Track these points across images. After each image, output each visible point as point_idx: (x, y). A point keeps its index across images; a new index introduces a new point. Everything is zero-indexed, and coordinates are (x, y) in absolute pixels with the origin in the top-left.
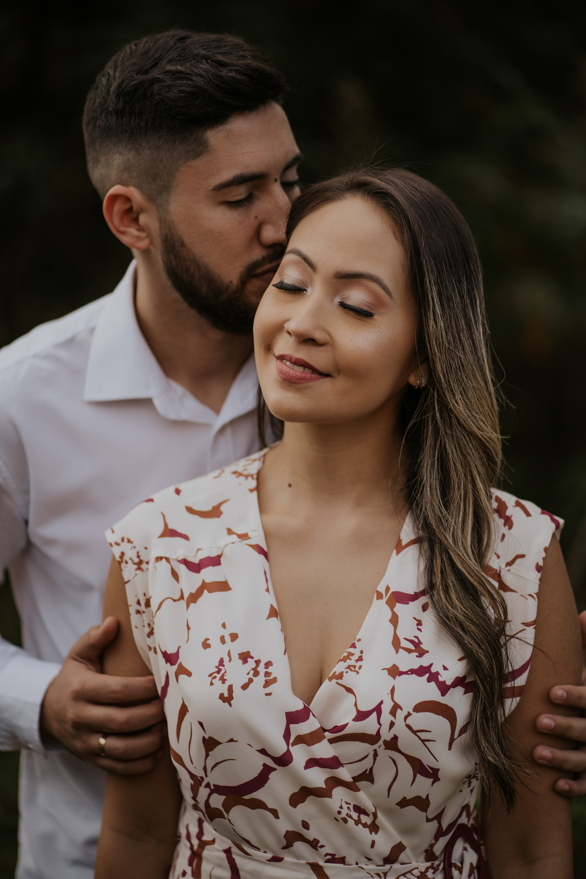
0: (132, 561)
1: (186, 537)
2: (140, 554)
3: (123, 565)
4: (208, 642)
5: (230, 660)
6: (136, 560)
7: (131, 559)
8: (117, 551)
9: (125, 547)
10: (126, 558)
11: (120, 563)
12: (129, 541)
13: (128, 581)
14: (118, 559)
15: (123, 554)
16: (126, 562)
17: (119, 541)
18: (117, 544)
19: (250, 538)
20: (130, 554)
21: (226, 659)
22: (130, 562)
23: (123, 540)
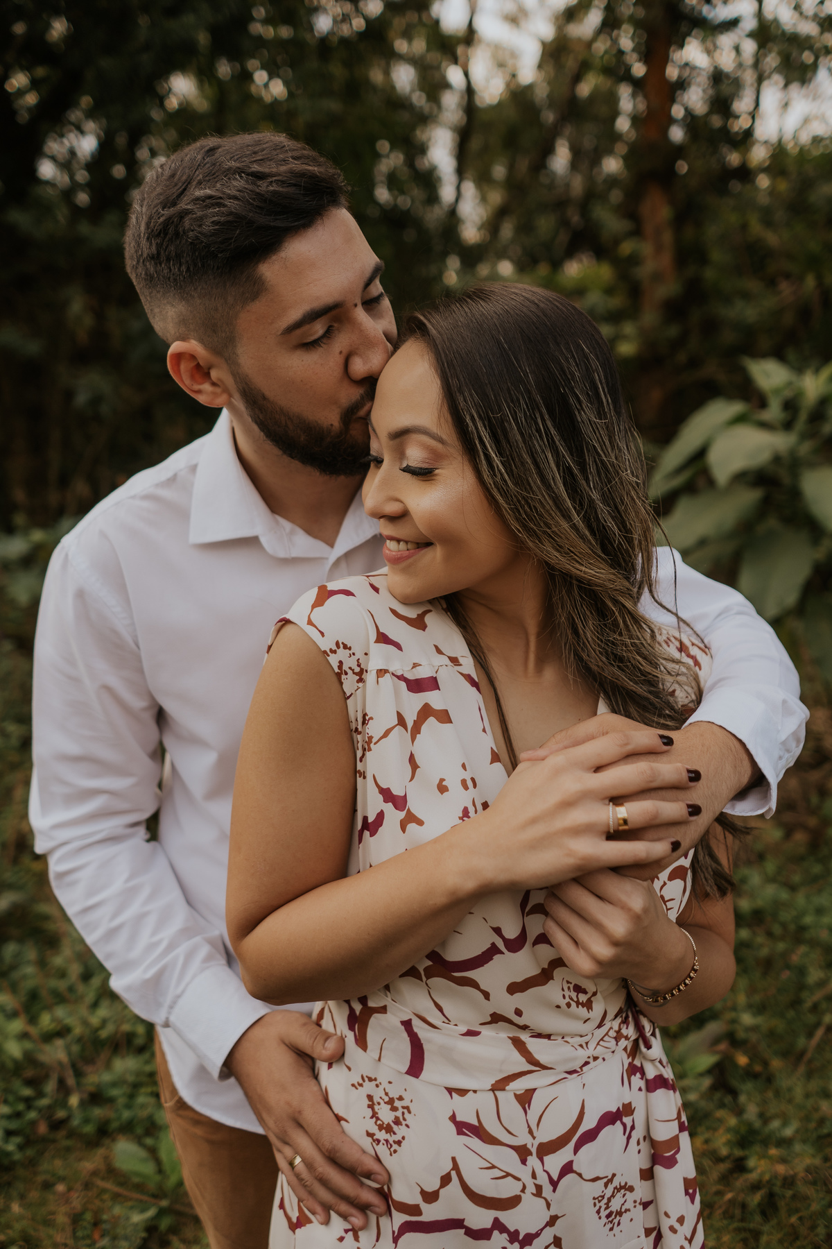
0: (353, 670)
1: (398, 646)
2: (360, 661)
3: (343, 677)
4: (444, 783)
5: (476, 812)
6: (357, 670)
7: (350, 668)
8: (333, 660)
9: (342, 653)
10: (345, 667)
11: (339, 675)
12: (345, 647)
13: (351, 696)
14: (337, 670)
15: (341, 662)
16: (346, 674)
17: (334, 648)
18: (331, 651)
19: (461, 665)
20: (349, 663)
21: (471, 810)
22: (350, 672)
23: (337, 644)
